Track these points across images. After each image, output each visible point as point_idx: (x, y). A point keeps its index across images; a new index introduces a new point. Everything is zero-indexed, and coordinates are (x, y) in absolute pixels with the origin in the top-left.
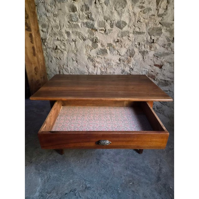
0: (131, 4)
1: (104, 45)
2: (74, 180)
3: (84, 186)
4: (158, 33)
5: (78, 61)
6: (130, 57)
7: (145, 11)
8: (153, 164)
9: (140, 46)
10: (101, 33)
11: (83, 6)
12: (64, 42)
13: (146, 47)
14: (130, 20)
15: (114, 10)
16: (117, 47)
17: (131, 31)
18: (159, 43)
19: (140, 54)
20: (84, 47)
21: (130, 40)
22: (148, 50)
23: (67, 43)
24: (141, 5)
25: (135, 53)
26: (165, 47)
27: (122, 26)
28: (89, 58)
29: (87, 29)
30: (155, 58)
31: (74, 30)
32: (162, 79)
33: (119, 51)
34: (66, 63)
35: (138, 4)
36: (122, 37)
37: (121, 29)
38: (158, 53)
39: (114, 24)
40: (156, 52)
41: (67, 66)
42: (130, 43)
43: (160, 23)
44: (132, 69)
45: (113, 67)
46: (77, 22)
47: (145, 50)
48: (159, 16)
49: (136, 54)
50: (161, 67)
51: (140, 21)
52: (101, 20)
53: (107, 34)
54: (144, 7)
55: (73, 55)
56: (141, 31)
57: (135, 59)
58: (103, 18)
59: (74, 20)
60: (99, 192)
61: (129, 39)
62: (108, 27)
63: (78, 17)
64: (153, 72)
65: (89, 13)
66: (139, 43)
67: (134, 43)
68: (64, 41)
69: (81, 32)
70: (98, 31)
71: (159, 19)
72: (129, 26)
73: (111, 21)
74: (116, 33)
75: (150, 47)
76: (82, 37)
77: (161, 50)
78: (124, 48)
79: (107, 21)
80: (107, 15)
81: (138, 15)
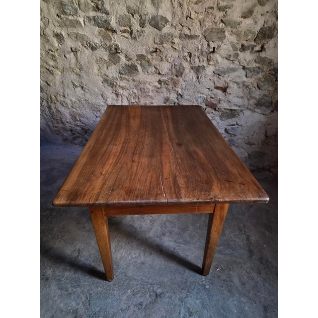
1: (131, 57)
2: (133, 289)
3: (152, 294)
4: (219, 36)
5: (85, 87)
6: (177, 76)
8: (237, 233)
9: (192, 58)
10: (124, 36)
12: (52, 53)
13: (201, 59)
14: (174, 14)
16: (154, 61)
17: (177, 33)
18: (220, 53)
19: (192, 71)
20: (94, 62)
21: (175, 49)
22: (205, 65)
23: (60, 55)
25: (184, 69)
26: (229, 60)
27: (160, 25)
28: (106, 81)
29: (97, 30)
30: (215, 77)
31: (71, 30)
32: (227, 108)
33: (158, 67)
34: (61, 91)
36: (162, 43)
37: (160, 30)
38: (221, 69)
39: (147, 21)
40: (217, 68)
41: (64, 96)
42: (176, 54)
43: (222, 20)
44: (180, 96)
45: (150, 94)
46: (75, 16)
47: (200, 65)
48: (220, 9)
49: (187, 71)
50: (224, 90)
51: (190, 17)
52: (123, 14)
53: (135, 38)
55: (73, 77)
56: (193, 33)
57: (186, 79)
58: (125, 9)
59: (68, 12)
60: (178, 297)
61: (174, 46)
62: (136, 27)
63: (77, 6)
64: (212, 98)
66: (191, 54)
67: (182, 54)
68: (52, 51)
69: (85, 35)
70: (119, 32)
71: (220, 14)
72: (172, 25)
73: (140, 16)
74: (151, 37)
75: (207, 59)
76: (88, 44)
77: (224, 64)
78: (167, 62)
79: (133, 16)
80: (133, 5)
81: (186, 7)
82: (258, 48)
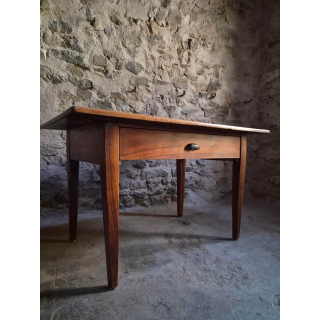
0: (146, 45)
1: (105, 94)
4: (184, 85)
6: (151, 114)
7: (166, 57)
9: (164, 100)
10: (98, 74)
11: (54, 22)
13: (171, 101)
14: (148, 64)
15: (121, 46)
16: (129, 100)
17: (150, 78)
18: (186, 97)
19: (164, 111)
20: (55, 95)
21: (149, 91)
22: (175, 105)
24: (160, 49)
25: (158, 109)
26: (192, 103)
27: (136, 70)
29: (64, 64)
30: (183, 116)
33: (133, 106)
35: (156, 47)
36: (138, 85)
37: (136, 74)
38: (187, 109)
39: (123, 65)
40: (184, 109)
42: (150, 96)
43: (184, 74)
47: (172, 105)
48: (182, 66)
49: (160, 110)
51: (161, 68)
52: (98, 55)
53: (110, 77)
54: (165, 53)
56: (164, 80)
58: (101, 51)
61: (149, 89)
62: (111, 68)
65: (70, 38)
66: (162, 96)
67: (155, 96)
69: (47, 67)
70: (92, 70)
71: (183, 70)
72: (146, 71)
73: (117, 60)
74: (127, 79)
75: (176, 101)
76: (50, 77)
77: (189, 106)
78: (141, 102)
79: (109, 59)
80: (110, 49)
81: (158, 61)
82: (209, 96)
